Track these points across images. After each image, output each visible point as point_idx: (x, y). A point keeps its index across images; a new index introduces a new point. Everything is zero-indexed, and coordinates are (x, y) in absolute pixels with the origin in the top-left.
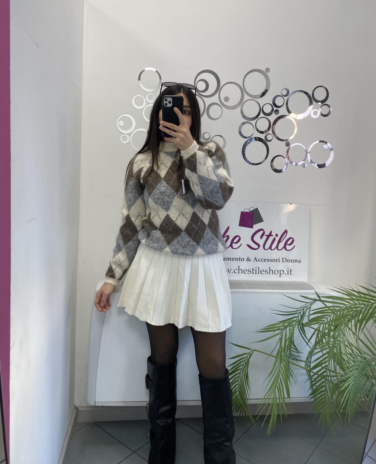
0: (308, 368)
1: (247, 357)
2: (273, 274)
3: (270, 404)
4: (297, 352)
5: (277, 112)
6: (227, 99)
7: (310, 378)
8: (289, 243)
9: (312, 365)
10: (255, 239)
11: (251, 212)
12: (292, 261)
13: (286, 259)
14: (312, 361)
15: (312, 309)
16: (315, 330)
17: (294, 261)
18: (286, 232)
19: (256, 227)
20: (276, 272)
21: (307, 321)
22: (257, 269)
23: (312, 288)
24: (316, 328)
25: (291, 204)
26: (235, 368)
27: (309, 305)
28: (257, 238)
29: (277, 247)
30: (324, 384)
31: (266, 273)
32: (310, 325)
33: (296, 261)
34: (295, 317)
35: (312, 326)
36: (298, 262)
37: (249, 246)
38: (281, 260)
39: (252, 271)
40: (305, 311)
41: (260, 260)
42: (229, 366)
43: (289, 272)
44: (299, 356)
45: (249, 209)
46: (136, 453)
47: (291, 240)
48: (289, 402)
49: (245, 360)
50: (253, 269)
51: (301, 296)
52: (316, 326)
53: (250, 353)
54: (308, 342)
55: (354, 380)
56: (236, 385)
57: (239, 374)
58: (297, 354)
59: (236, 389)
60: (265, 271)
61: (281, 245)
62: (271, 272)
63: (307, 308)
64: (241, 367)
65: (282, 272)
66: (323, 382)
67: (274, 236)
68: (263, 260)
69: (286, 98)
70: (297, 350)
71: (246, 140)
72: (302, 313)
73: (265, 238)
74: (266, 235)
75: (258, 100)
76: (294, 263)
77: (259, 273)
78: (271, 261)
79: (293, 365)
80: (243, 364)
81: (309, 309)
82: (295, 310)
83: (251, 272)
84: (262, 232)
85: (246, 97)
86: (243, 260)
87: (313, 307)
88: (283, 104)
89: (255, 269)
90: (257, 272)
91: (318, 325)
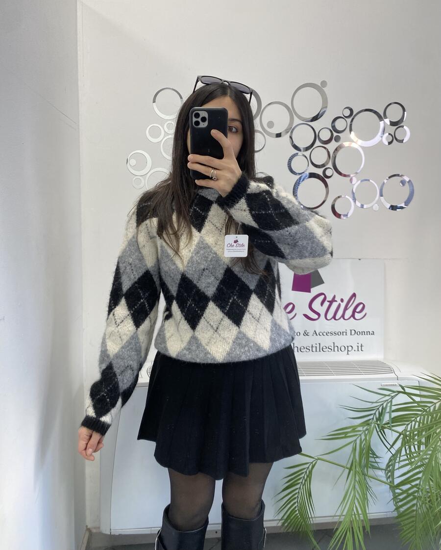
0: (391, 484)
1: (309, 468)
2: (338, 351)
4: (374, 458)
5: (337, 139)
6: (271, 125)
7: (395, 497)
8: (359, 309)
9: (397, 481)
10: (313, 306)
12: (363, 333)
13: (355, 331)
14: (395, 476)
15: (393, 404)
16: (399, 434)
17: (366, 334)
18: (354, 295)
19: (315, 291)
20: (343, 349)
21: (388, 420)
22: (318, 346)
23: (391, 371)
24: (400, 431)
25: (360, 259)
26: (293, 481)
27: (389, 398)
28: (316, 305)
29: (343, 316)
30: (415, 508)
31: (330, 350)
32: (393, 426)
33: (368, 333)
34: (371, 415)
35: (393, 428)
36: (370, 334)
37: (306, 316)
38: (348, 333)
39: (311, 349)
40: (384, 406)
41: (321, 334)
43: (360, 348)
44: (376, 462)
47: (361, 306)
49: (306, 472)
50: (312, 345)
52: (400, 429)
53: (312, 463)
54: (390, 448)
56: (295, 503)
57: (298, 490)
58: (373, 460)
59: (296, 507)
60: (329, 348)
62: (336, 348)
63: (386, 403)
64: (301, 481)
65: (350, 348)
66: (413, 505)
67: (339, 301)
68: (324, 334)
69: (349, 120)
70: (374, 454)
71: (298, 177)
72: (380, 409)
73: (326, 304)
74: (328, 301)
75: (312, 124)
76: (366, 336)
77: (320, 351)
78: (336, 334)
79: (371, 479)
80: (304, 477)
81: (390, 403)
83: (309, 350)
84: (323, 297)
85: (297, 121)
86: (298, 334)
87: (394, 402)
88: (346, 128)
89: (314, 345)
90: (318, 350)
91: (403, 428)
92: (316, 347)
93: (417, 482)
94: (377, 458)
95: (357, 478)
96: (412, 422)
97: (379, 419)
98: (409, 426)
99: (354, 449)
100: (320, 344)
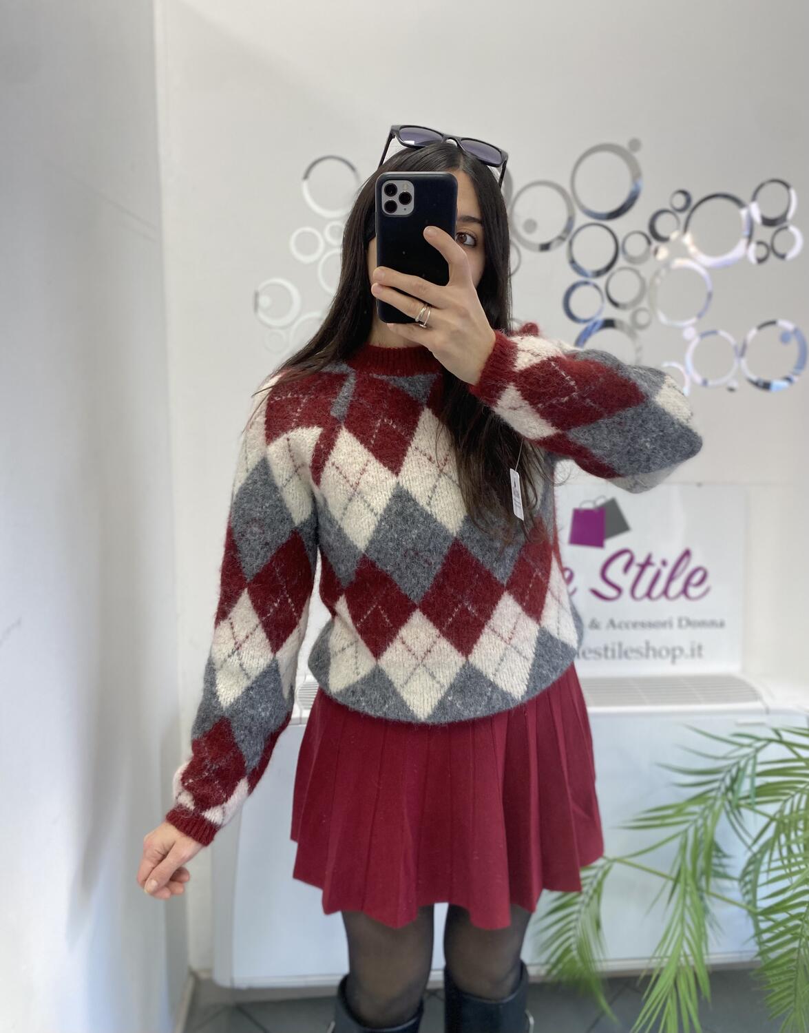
0: (752, 908)
1: (595, 876)
4: (720, 858)
5: (659, 253)
7: (759, 933)
8: (696, 579)
9: (763, 904)
10: (610, 574)
11: (598, 508)
12: (702, 624)
13: (686, 621)
14: (759, 897)
15: (758, 762)
16: (769, 819)
17: (708, 625)
18: (687, 553)
19: (613, 544)
20: (664, 653)
21: (749, 791)
22: (617, 648)
23: (755, 696)
24: (772, 814)
28: (615, 572)
29: (665, 592)
30: (794, 956)
31: (638, 657)
32: (758, 803)
33: (714, 624)
35: (758, 808)
36: (717, 626)
37: (596, 593)
38: (675, 623)
39: (602, 652)
40: (742, 764)
41: (622, 626)
43: (696, 652)
45: (594, 502)
47: (700, 573)
49: (591, 884)
50: (606, 646)
52: (772, 809)
53: (603, 867)
57: (576, 915)
60: (636, 653)
61: (677, 586)
62: (649, 654)
63: (748, 758)
65: (677, 652)
66: (793, 950)
67: (658, 565)
68: (629, 627)
69: (682, 216)
71: (581, 327)
72: (734, 771)
73: (634, 570)
74: (637, 565)
75: (610, 224)
77: (620, 657)
78: (651, 626)
79: (713, 898)
80: (587, 893)
81: (752, 760)
83: (599, 655)
84: (627, 556)
85: (581, 218)
87: (762, 757)
89: (610, 646)
90: (617, 654)
91: (777, 807)
92: (613, 649)
93: (803, 909)
94: (724, 856)
95: (688, 901)
96: (793, 796)
97: (730, 789)
98: (788, 805)
99: (683, 847)
100: (620, 644)
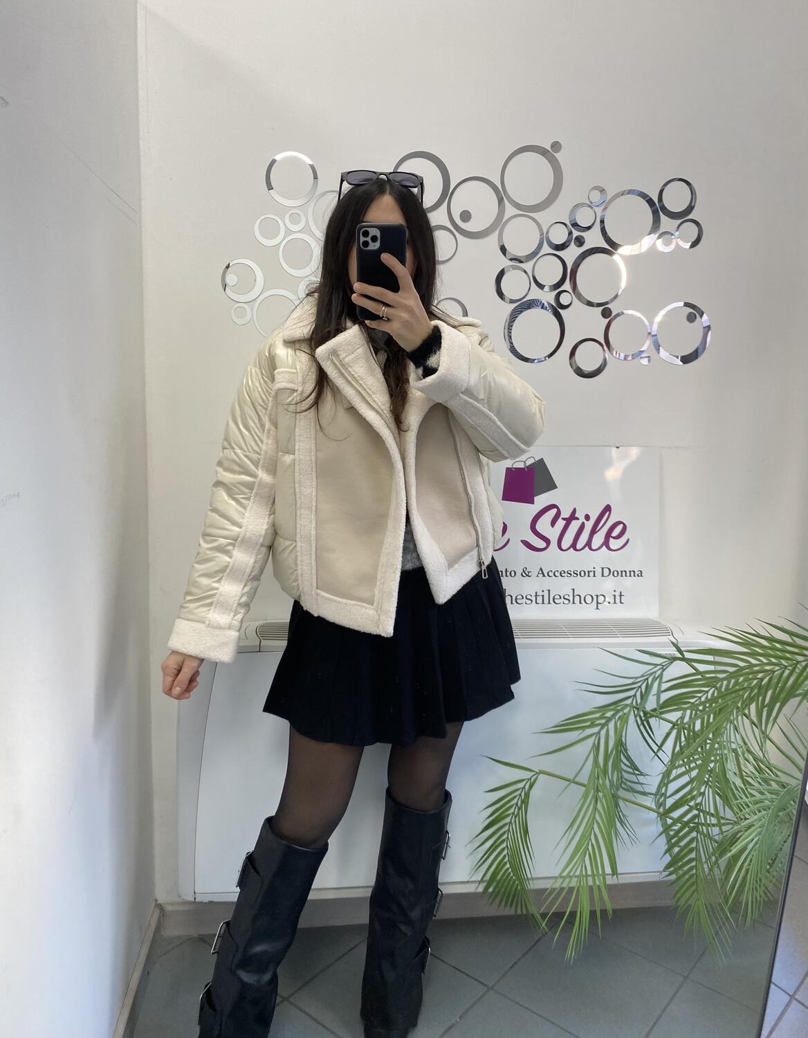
0: (661, 810)
1: (524, 787)
2: (580, 603)
3: (574, 888)
4: (636, 775)
5: (579, 241)
7: (666, 829)
8: (615, 533)
9: (670, 802)
10: (539, 527)
11: (528, 467)
12: (623, 573)
13: (609, 569)
14: (668, 795)
15: (663, 681)
16: (672, 725)
17: (628, 574)
18: (608, 509)
19: (542, 500)
20: (589, 599)
21: (655, 706)
22: (545, 594)
23: (667, 632)
24: (674, 721)
25: (617, 448)
26: (500, 811)
27: (659, 669)
28: (544, 525)
29: (589, 544)
30: (694, 845)
31: (567, 602)
32: (662, 713)
33: (632, 573)
34: (629, 697)
35: (663, 716)
36: (636, 575)
37: (524, 543)
38: (598, 571)
39: (534, 599)
40: (649, 683)
41: (551, 574)
42: (486, 808)
43: (617, 598)
44: (639, 783)
45: (525, 462)
46: (290, 1002)
47: (621, 526)
48: (616, 882)
49: (520, 795)
50: (536, 593)
51: (639, 651)
52: (674, 716)
53: (529, 779)
54: (658, 751)
55: (760, 834)
56: (503, 849)
57: (508, 826)
58: (633, 778)
59: (505, 856)
60: (565, 599)
61: (598, 539)
62: (577, 598)
63: (654, 677)
64: (512, 811)
65: (601, 599)
66: (692, 839)
67: (582, 519)
68: (557, 574)
69: (599, 210)
70: (634, 767)
71: (512, 306)
72: (643, 688)
73: (561, 524)
74: (563, 519)
75: (537, 216)
76: (629, 579)
77: (549, 603)
78: (577, 574)
79: (627, 803)
80: (517, 804)
81: (658, 679)
82: (630, 681)
83: (531, 600)
84: (554, 511)
86: (513, 573)
87: (666, 676)
88: (593, 224)
89: (540, 593)
90: (546, 601)
91: (679, 714)
92: (543, 596)
93: (698, 800)
94: (641, 775)
98: (688, 713)
99: (595, 751)
100: (549, 591)
